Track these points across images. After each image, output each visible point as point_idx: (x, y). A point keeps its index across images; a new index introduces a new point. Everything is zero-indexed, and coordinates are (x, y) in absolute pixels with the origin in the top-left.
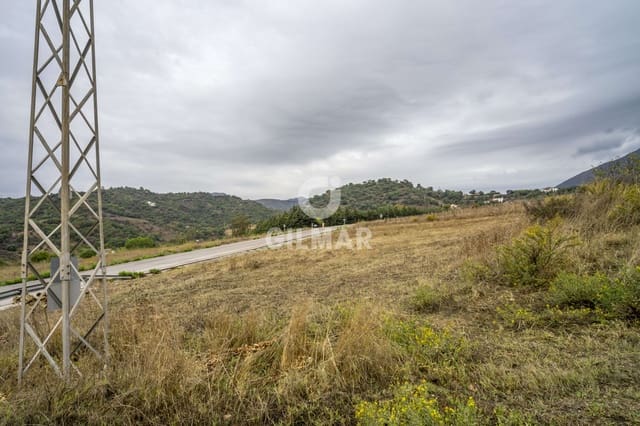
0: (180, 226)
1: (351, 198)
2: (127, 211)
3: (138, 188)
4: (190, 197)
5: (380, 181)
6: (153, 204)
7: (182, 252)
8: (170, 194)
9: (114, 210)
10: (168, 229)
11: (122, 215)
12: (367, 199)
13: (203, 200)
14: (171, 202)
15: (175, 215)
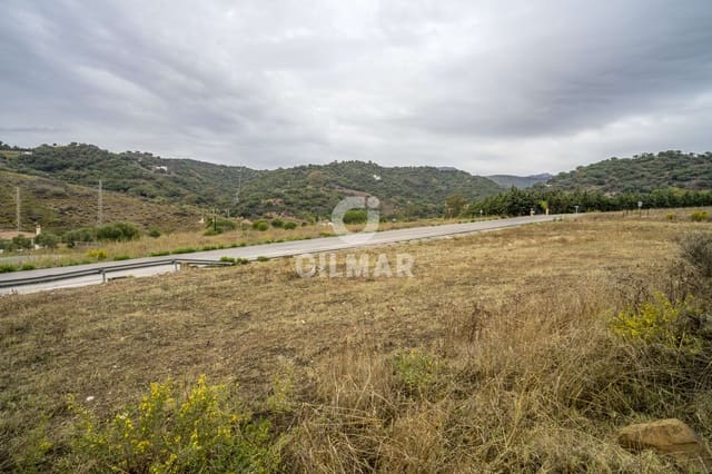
0: (402, 201)
1: (611, 177)
2: (354, 184)
3: (367, 162)
4: (415, 172)
5: (661, 154)
6: (378, 178)
7: (388, 230)
8: (397, 168)
9: (343, 183)
10: (389, 203)
11: (348, 188)
12: (637, 178)
13: (430, 175)
14: (395, 176)
15: (399, 189)
